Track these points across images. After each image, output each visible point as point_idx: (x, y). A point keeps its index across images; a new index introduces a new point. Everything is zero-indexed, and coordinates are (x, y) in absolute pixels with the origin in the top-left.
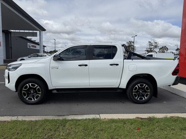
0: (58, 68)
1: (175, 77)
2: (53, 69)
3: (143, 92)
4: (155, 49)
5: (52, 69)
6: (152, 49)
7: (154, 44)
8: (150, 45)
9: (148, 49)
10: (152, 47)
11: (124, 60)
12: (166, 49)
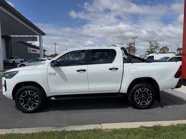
0: (55, 75)
1: (178, 79)
2: (51, 75)
3: (144, 96)
4: (155, 50)
5: (49, 75)
6: (153, 50)
7: (154, 45)
8: (150, 46)
9: (148, 50)
10: (153, 47)
11: (124, 64)
12: (167, 49)
